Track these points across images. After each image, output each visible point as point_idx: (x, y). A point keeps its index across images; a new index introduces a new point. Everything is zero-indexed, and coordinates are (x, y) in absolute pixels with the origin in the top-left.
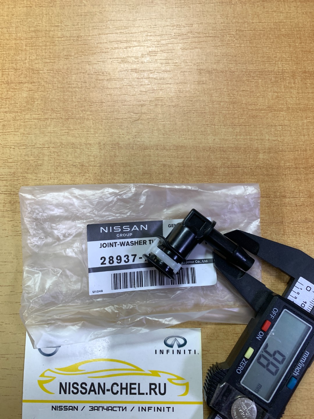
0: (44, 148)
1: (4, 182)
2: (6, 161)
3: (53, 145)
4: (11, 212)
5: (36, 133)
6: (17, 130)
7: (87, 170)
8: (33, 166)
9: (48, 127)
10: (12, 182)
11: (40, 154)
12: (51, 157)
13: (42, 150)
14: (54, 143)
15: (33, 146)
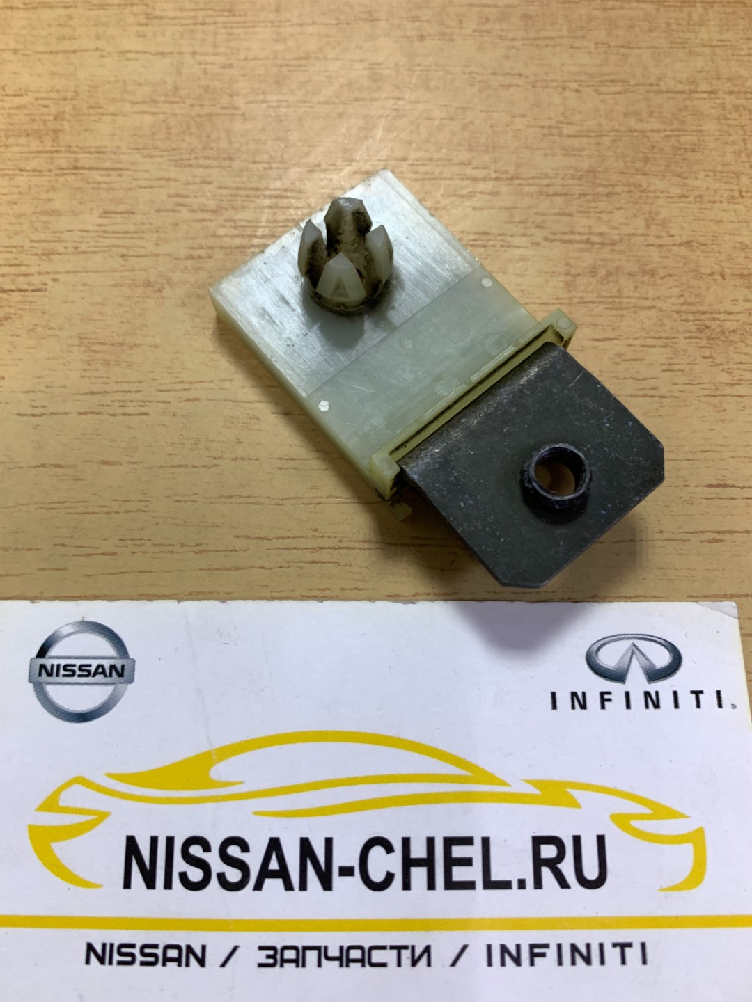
0: (696, 92)
1: (559, 200)
2: (555, 131)
3: (727, 86)
4: (601, 307)
5: (655, 44)
6: (580, 33)
8: (662, 150)
9: (697, 28)
10: (588, 201)
11: (684, 113)
12: (730, 122)
13: (691, 99)
14: (729, 79)
15: (651, 85)
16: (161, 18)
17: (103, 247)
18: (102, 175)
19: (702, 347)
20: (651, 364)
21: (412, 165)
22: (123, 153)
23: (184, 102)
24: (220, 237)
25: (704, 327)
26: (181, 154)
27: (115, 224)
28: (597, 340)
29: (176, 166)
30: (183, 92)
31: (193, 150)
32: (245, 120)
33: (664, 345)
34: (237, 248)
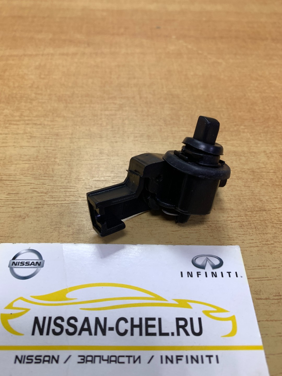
6: (165, 140)
7: (260, 176)
16: (35, 137)
17: (7, 204)
18: (10, 182)
19: (209, 233)
20: (192, 239)
21: (112, 178)
22: (18, 176)
23: (39, 160)
24: (46, 201)
25: (210, 226)
26: (37, 176)
27: (11, 197)
28: (173, 231)
29: (35, 179)
30: (39, 158)
31: (41, 174)
32: (59, 165)
33: (196, 232)
34: (52, 204)
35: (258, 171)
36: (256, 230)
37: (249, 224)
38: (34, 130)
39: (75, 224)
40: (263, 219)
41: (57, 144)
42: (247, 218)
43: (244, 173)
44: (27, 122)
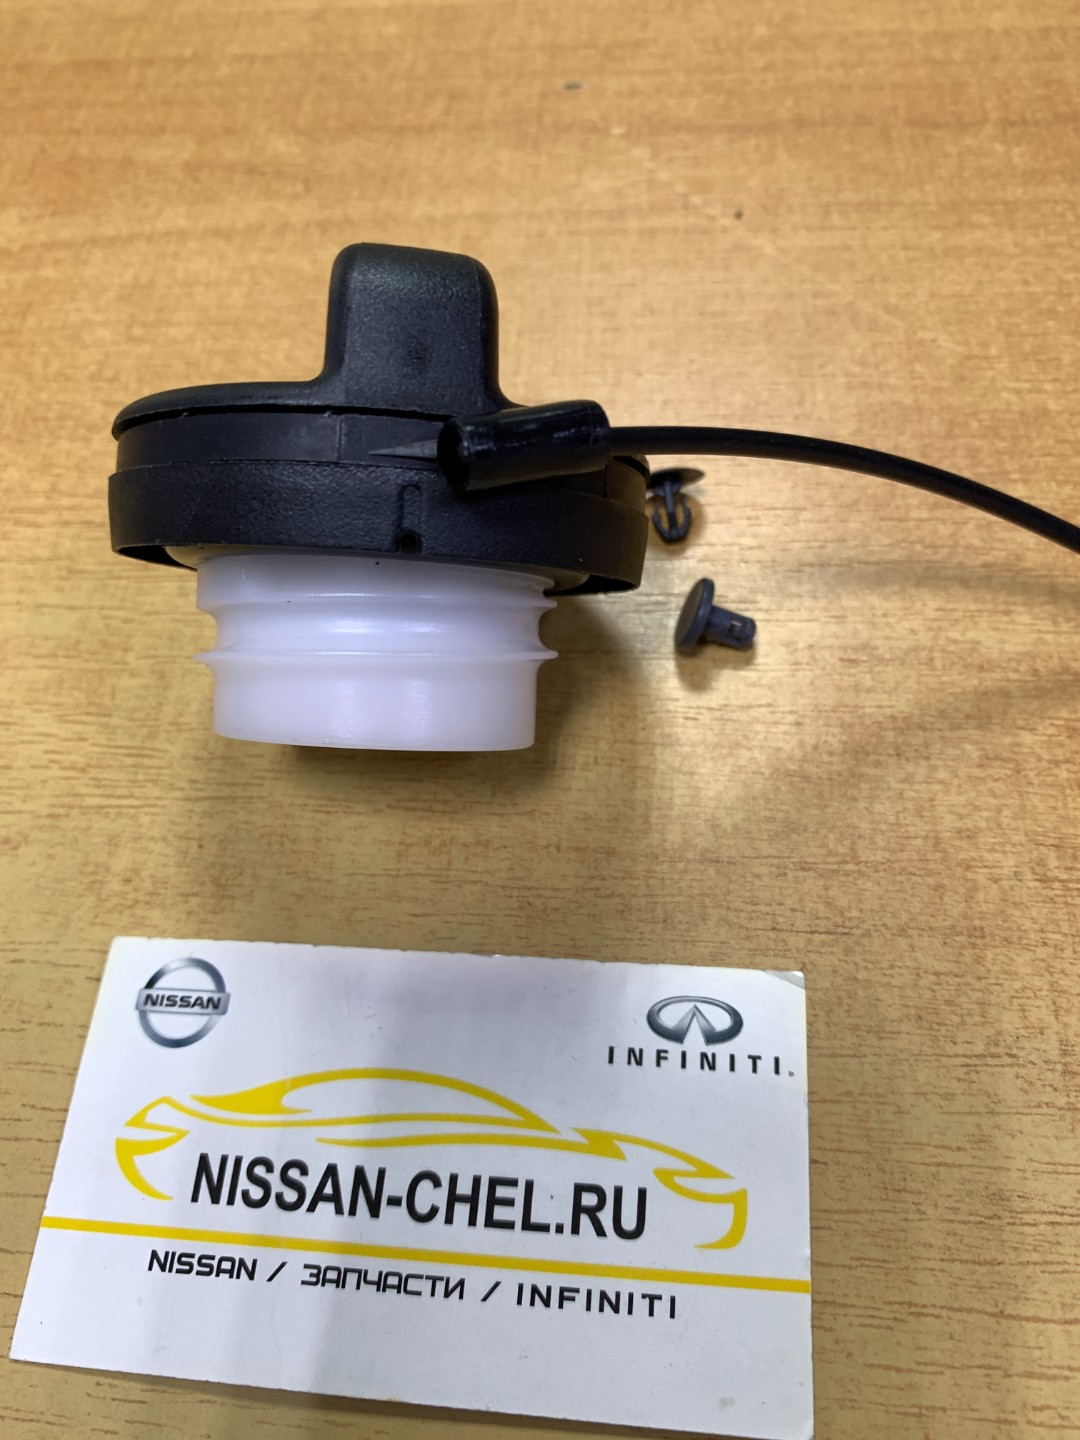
35: (743, 717)
36: (664, 929)
37: (651, 905)
38: (82, 544)
39: (144, 874)
40: (699, 892)
41: (140, 599)
42: (648, 886)
43: (690, 723)
44: (67, 516)
